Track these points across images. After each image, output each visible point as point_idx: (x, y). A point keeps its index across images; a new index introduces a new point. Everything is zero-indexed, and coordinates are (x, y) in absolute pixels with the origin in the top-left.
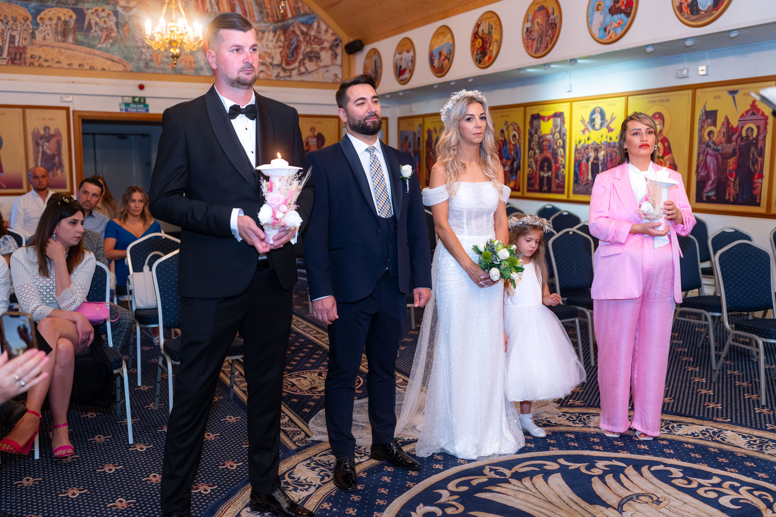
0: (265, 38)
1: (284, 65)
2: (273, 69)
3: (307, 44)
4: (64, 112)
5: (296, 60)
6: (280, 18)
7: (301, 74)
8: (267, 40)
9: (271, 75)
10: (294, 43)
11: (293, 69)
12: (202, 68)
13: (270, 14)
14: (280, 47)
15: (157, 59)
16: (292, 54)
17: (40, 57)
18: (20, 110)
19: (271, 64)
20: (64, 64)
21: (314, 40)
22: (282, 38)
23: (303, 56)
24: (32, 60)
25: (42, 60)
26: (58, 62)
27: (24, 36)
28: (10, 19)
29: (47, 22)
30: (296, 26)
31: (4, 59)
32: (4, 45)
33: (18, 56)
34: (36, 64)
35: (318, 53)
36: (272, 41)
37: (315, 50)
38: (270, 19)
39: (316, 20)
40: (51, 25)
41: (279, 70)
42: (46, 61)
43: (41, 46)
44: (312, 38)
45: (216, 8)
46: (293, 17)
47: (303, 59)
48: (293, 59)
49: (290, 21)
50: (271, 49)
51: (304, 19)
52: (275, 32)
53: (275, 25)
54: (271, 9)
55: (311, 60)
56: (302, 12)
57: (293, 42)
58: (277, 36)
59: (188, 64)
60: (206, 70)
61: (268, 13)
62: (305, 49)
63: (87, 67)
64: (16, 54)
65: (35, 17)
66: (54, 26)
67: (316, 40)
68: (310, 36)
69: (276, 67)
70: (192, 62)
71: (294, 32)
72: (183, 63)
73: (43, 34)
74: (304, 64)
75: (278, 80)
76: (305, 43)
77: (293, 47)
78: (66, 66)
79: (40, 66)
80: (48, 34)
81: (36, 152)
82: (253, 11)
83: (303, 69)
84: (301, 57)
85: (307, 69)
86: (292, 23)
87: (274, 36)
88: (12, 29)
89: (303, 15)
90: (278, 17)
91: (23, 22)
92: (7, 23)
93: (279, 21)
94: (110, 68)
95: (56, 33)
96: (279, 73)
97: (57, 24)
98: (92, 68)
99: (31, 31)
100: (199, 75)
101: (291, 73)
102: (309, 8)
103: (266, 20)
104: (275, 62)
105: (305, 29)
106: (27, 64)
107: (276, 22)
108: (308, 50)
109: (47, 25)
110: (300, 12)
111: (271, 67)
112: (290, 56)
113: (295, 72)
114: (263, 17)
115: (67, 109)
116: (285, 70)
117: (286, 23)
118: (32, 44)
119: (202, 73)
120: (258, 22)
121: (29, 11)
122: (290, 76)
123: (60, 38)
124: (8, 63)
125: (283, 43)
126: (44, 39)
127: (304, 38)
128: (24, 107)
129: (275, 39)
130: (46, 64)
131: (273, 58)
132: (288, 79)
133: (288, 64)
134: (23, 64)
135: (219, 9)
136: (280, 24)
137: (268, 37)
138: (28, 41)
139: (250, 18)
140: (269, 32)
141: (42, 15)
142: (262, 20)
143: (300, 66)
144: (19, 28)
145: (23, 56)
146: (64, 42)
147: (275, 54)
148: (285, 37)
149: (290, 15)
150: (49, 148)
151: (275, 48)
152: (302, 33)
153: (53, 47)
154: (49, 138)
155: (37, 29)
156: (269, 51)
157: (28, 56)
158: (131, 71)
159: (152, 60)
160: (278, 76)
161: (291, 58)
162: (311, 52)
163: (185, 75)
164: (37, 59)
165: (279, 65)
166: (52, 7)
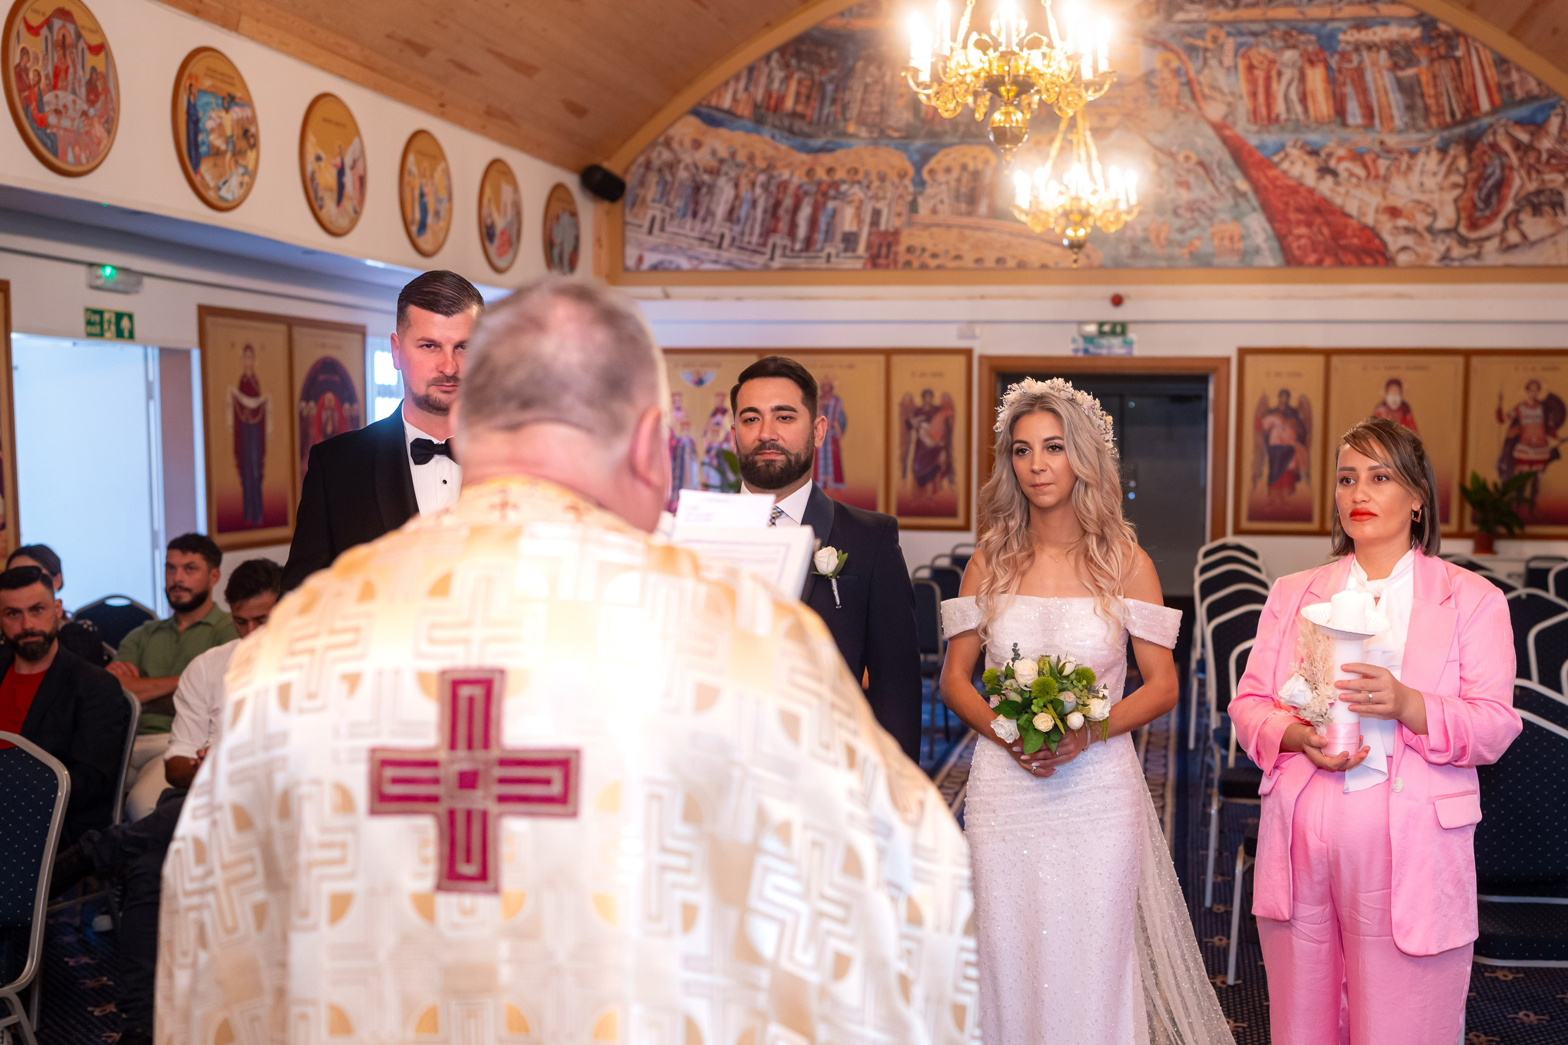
0: (1417, 169)
1: (1463, 230)
2: (1434, 241)
3: (1529, 174)
4: (961, 360)
5: (1495, 214)
6: (1458, 116)
7: (1508, 248)
8: (1422, 173)
9: (1428, 257)
10: (1493, 173)
11: (1488, 238)
12: (1257, 251)
13: (1434, 109)
14: (1455, 186)
15: (1158, 237)
16: (1487, 201)
17: (924, 250)
18: (881, 358)
19: (1430, 229)
20: (968, 261)
21: (1548, 162)
22: (1462, 163)
23: (1517, 202)
24: (908, 257)
25: (927, 255)
26: (958, 257)
27: (899, 209)
28: (874, 177)
29: (941, 177)
30: (1501, 131)
31: (859, 257)
32: (860, 229)
33: (884, 251)
34: (916, 264)
35: (1560, 194)
36: (1435, 174)
37: (1551, 186)
38: (1434, 121)
39: (1559, 110)
40: (947, 183)
41: (1450, 241)
42: (934, 256)
43: (927, 226)
44: (1544, 157)
45: (1299, 108)
46: (1495, 110)
47: (1516, 212)
48: (1488, 213)
49: (1486, 121)
50: (1432, 192)
51: (1523, 112)
52: (1443, 150)
53: (1446, 134)
54: (1437, 96)
55: (1537, 210)
56: (1519, 93)
57: (1489, 171)
58: (1448, 161)
59: (1227, 243)
60: (1267, 253)
61: (1427, 108)
62: (1522, 187)
63: (1011, 263)
64: (880, 246)
65: (919, 167)
66: (953, 184)
67: (1553, 161)
68: (1539, 152)
69: (1442, 236)
70: (1236, 238)
71: (1494, 146)
72: (1216, 242)
73: (932, 203)
74: (1517, 224)
75: (1447, 266)
76: (1523, 173)
77: (1490, 183)
78: (971, 265)
79: (924, 267)
80: (942, 202)
81: (905, 443)
82: (1390, 107)
83: (1513, 237)
84: (1510, 206)
85: (1524, 236)
86: (1491, 125)
87: (1441, 161)
88: (876, 197)
89: (1522, 102)
90: (1453, 114)
91: (896, 180)
92: (868, 187)
93: (1456, 123)
94: (1057, 263)
95: (957, 197)
96: (1448, 250)
97: (959, 180)
98: (1021, 265)
99: (910, 198)
100: (1250, 267)
101: (1480, 247)
102: (1540, 84)
103: (1421, 124)
104: (1441, 224)
105: (1524, 137)
106: (900, 265)
107: (1446, 127)
108: (1532, 186)
109: (940, 184)
110: (1512, 95)
111: (1428, 237)
112: (1481, 205)
113: (1491, 246)
114: (1413, 119)
115: (968, 353)
116: (1464, 242)
117: (1473, 125)
118: (911, 223)
119: (1258, 261)
120: (1400, 132)
121: (910, 158)
122: (1477, 256)
123: (963, 207)
124: (865, 265)
125: (1465, 176)
126: (934, 211)
127: (1521, 160)
128: (889, 353)
129: (1444, 168)
130: (933, 263)
131: (1434, 215)
132: (1473, 262)
133: (1474, 225)
134: (892, 266)
135: (1306, 110)
136: (1459, 131)
137: (1424, 165)
138: (904, 218)
139: (1382, 123)
140: (1428, 153)
141: (932, 163)
142: (1412, 126)
143: (1506, 228)
144: (889, 195)
145: (893, 249)
146: (970, 214)
147: (1442, 203)
148: (1470, 160)
149: (1485, 104)
150: (928, 433)
151: (1441, 189)
152: (1518, 146)
153: (949, 227)
154: (929, 413)
155: (921, 193)
156: (1424, 198)
157: (901, 248)
158: (1102, 267)
159: (1146, 240)
160: (1446, 257)
161: (1481, 210)
162: (1538, 192)
163: (1219, 267)
164: (918, 253)
165: (1447, 232)
166: (951, 145)
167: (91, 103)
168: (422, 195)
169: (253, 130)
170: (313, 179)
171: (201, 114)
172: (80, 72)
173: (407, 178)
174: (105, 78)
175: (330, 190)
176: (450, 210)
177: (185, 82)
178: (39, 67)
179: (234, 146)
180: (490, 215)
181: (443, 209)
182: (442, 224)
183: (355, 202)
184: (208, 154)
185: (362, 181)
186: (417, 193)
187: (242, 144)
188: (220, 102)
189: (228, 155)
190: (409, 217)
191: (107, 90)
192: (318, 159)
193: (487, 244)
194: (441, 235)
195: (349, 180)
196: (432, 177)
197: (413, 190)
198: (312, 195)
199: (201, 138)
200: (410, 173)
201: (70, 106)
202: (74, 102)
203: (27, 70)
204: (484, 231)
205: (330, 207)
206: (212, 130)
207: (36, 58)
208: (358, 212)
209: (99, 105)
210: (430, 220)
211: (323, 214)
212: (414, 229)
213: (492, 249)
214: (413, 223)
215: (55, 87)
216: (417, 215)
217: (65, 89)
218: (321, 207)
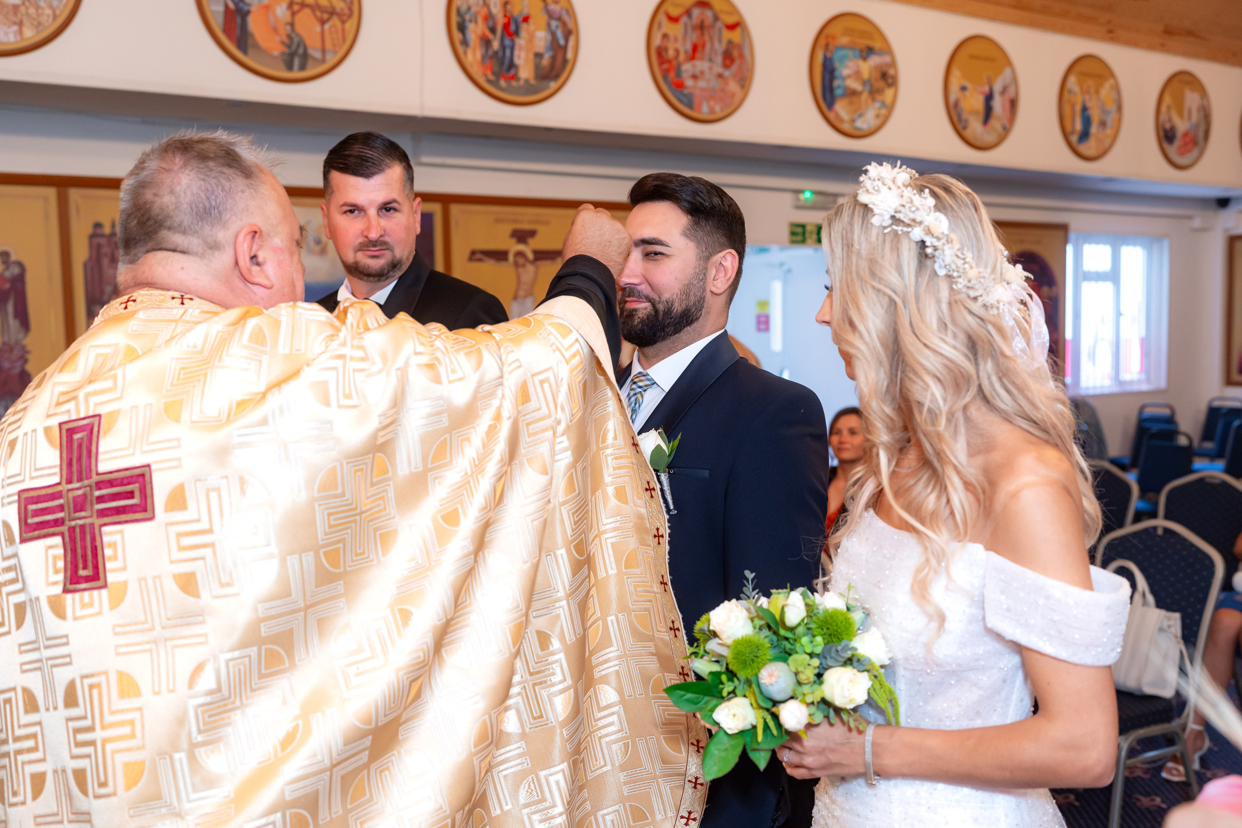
167: (726, 66)
168: (1085, 109)
169: (891, 72)
170: (956, 104)
171: (837, 64)
172: (717, 44)
173: (1066, 96)
174: (740, 47)
175: (974, 112)
176: (1120, 120)
177: (822, 41)
178: (679, 45)
179: (871, 86)
180: (1170, 120)
181: (1110, 120)
182: (1109, 131)
183: (1005, 122)
184: (844, 96)
185: (1013, 104)
186: (1078, 108)
187: (881, 84)
188: (857, 53)
189: (865, 96)
190: (1069, 128)
191: (742, 56)
192: (963, 89)
193: (1166, 145)
194: (1107, 142)
195: (998, 104)
196: (1097, 92)
197: (1073, 106)
198: (955, 118)
199: (836, 83)
200: (1070, 92)
201: (707, 71)
202: (711, 68)
203: (666, 49)
204: (1162, 133)
205: (975, 127)
206: (849, 76)
207: (676, 40)
208: (1006, 131)
209: (734, 68)
210: (1094, 129)
211: (968, 133)
212: (1074, 139)
213: (1172, 150)
214: (1073, 132)
215: (693, 58)
216: (1079, 126)
217: (702, 59)
218: (965, 128)
